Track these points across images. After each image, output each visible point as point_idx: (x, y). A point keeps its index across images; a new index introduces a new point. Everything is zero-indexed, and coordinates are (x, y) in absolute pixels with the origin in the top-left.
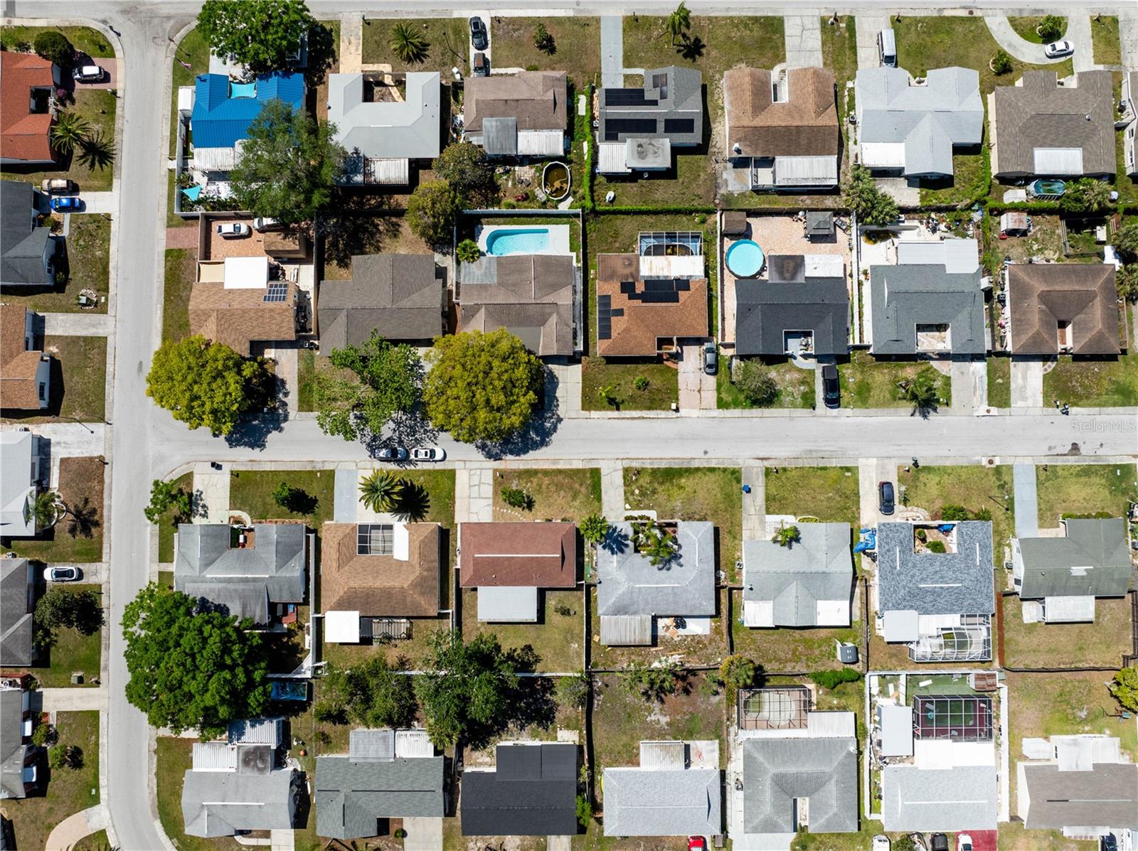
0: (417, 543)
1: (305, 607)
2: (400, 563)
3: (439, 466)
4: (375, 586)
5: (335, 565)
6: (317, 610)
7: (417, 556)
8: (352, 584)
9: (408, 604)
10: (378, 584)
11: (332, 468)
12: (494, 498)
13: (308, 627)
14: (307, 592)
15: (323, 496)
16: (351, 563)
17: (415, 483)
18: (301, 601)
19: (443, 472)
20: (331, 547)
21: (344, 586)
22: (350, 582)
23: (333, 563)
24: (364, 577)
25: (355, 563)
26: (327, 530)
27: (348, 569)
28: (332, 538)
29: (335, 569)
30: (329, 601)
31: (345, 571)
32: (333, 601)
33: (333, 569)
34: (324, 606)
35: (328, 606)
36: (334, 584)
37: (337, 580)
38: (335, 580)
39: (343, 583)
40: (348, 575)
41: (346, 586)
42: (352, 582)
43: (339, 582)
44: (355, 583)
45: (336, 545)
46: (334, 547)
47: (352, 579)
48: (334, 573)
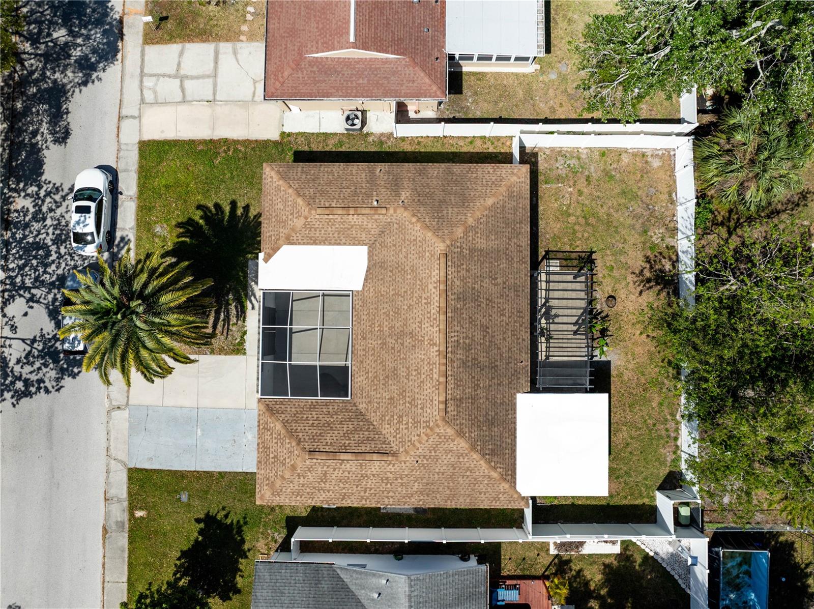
0: (316, 216)
1: (505, 554)
2: (374, 270)
3: (129, 185)
4: (438, 338)
5: (376, 466)
6: (512, 519)
7: (353, 219)
8: (434, 412)
9: (493, 243)
10: (433, 331)
11: (123, 477)
12: (218, 38)
13: (561, 546)
14: (462, 551)
15: (196, 502)
16: (374, 418)
17: (170, 246)
18: (485, 568)
19: (145, 174)
20: (324, 477)
21: (440, 438)
22: (428, 419)
23: (373, 469)
24: (414, 373)
25: (375, 404)
26: (284, 490)
27: (389, 426)
28: (299, 474)
29: (391, 467)
30: (487, 484)
31: (395, 434)
32: (486, 471)
33: (393, 470)
34: (502, 499)
35: (501, 487)
36: (434, 467)
37: (424, 458)
38: (423, 465)
39: (432, 440)
40: (407, 424)
41: (438, 431)
42: (429, 411)
43: (430, 452)
44: (432, 401)
45: (319, 463)
46: (325, 467)
47: (420, 411)
48: (404, 468)
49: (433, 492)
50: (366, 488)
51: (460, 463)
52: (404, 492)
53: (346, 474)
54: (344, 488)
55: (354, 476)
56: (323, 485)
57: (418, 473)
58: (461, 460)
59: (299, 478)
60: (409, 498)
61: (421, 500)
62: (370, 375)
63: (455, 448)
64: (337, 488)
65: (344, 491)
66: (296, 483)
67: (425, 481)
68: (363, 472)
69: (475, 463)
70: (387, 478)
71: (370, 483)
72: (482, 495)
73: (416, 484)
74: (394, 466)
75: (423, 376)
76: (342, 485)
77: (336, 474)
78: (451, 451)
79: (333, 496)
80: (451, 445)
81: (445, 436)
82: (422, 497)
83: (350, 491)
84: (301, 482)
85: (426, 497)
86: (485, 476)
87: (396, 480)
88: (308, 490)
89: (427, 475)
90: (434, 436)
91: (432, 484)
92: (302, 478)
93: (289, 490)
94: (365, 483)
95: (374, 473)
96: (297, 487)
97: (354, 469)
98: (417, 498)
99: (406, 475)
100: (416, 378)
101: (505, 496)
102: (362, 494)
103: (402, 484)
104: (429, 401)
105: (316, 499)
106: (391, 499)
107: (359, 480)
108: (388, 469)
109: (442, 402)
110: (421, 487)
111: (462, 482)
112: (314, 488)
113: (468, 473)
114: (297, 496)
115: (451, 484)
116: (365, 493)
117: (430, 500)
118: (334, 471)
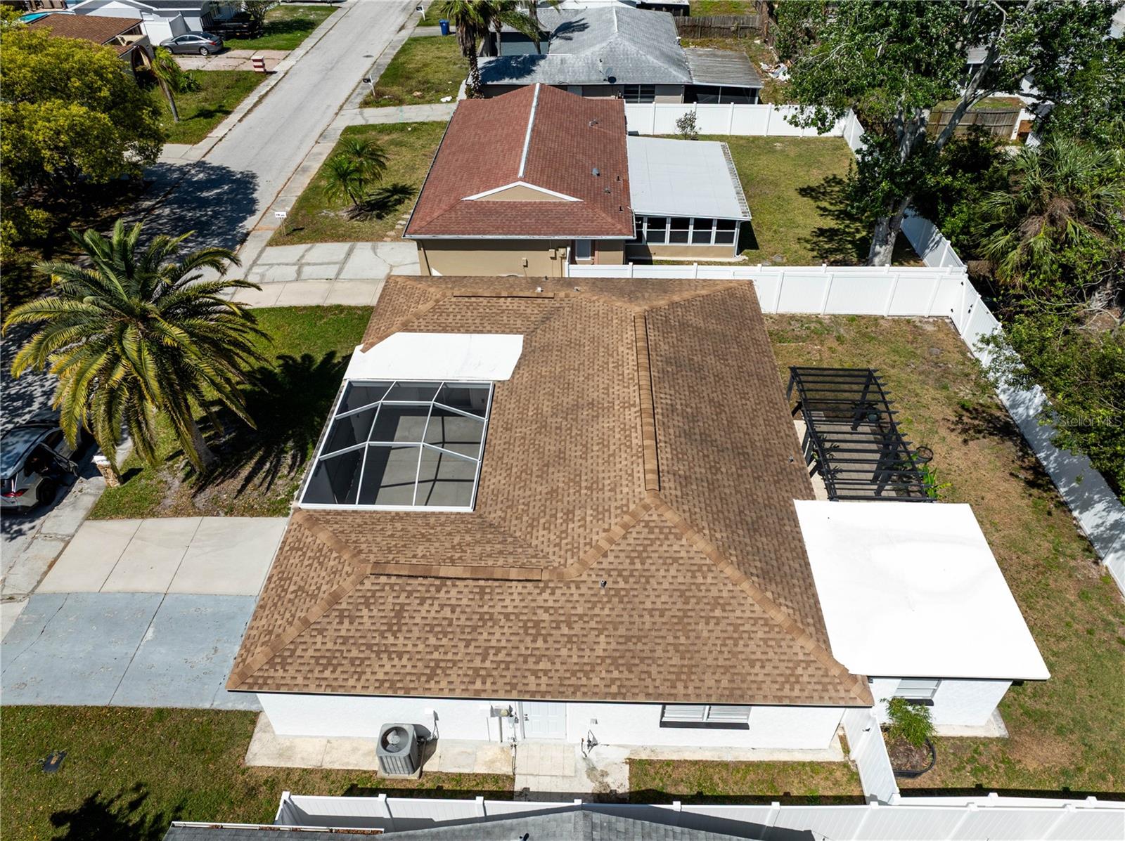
0: (452, 299)
2: (532, 356)
4: (638, 399)
5: (513, 593)
8: (636, 488)
16: (517, 527)
20: (397, 620)
21: (651, 532)
22: (624, 502)
23: (507, 602)
24: (596, 448)
25: (521, 507)
26: (299, 652)
27: (545, 532)
28: (342, 611)
29: (546, 595)
30: (765, 640)
31: (558, 540)
32: (757, 608)
33: (551, 603)
34: (805, 679)
35: (797, 649)
36: (641, 598)
37: (620, 575)
38: (618, 591)
39: (634, 535)
40: (584, 519)
41: (647, 518)
42: (625, 490)
43: (632, 563)
44: (632, 475)
45: (392, 586)
46: (404, 595)
47: (608, 494)
48: (576, 597)
49: (642, 660)
50: (487, 648)
51: (698, 586)
52: (575, 659)
53: (447, 612)
54: (436, 648)
55: (463, 617)
56: (391, 640)
57: (607, 611)
58: (700, 580)
59: (341, 623)
60: (586, 674)
61: (613, 681)
62: (514, 470)
63: (683, 554)
64: (421, 647)
65: (436, 655)
66: (331, 633)
67: (622, 631)
68: (486, 609)
69: (730, 587)
70: (537, 624)
71: (497, 636)
72: (757, 669)
73: (602, 638)
74: (553, 594)
75: (612, 448)
76: (432, 641)
77: (424, 614)
78: (675, 560)
79: (409, 669)
80: (676, 548)
81: (661, 528)
82: (616, 674)
83: (450, 656)
84: (343, 633)
85: (626, 674)
86: (756, 620)
87: (558, 628)
88: (355, 653)
89: (626, 618)
90: (638, 528)
91: (639, 639)
92: (346, 621)
93: (311, 652)
94: (485, 636)
95: (510, 610)
96: (330, 645)
97: (465, 602)
98: (604, 674)
99: (581, 617)
100: (600, 453)
101: (811, 670)
102: (477, 663)
103: (570, 637)
104: (625, 476)
105: (368, 676)
106: (544, 680)
107: (474, 628)
108: (540, 599)
109: (652, 471)
110: (614, 646)
111: (705, 634)
112: (369, 646)
113: (718, 613)
114: (325, 667)
115: (683, 640)
116: (483, 661)
117: (636, 682)
118: (421, 604)
